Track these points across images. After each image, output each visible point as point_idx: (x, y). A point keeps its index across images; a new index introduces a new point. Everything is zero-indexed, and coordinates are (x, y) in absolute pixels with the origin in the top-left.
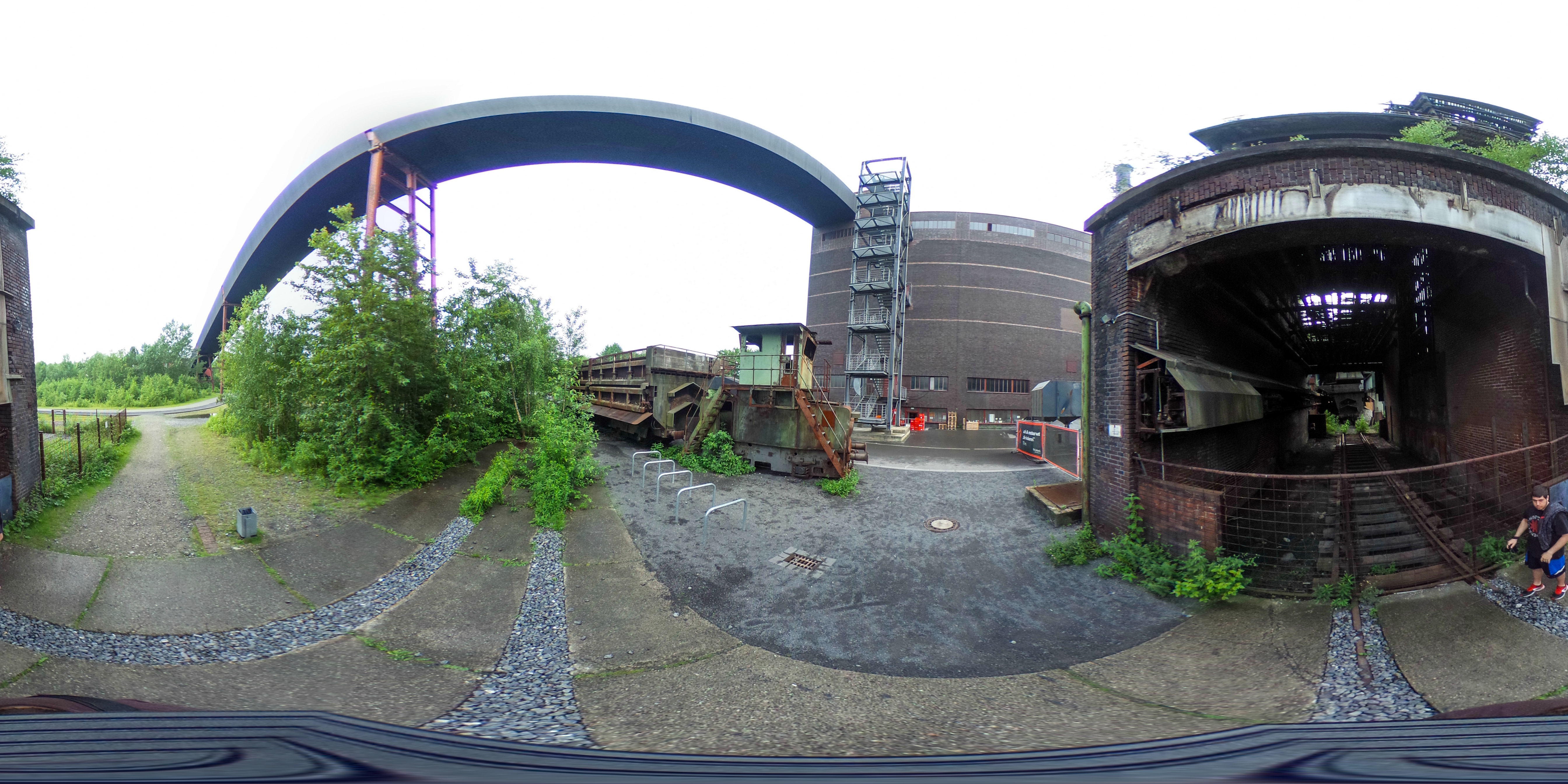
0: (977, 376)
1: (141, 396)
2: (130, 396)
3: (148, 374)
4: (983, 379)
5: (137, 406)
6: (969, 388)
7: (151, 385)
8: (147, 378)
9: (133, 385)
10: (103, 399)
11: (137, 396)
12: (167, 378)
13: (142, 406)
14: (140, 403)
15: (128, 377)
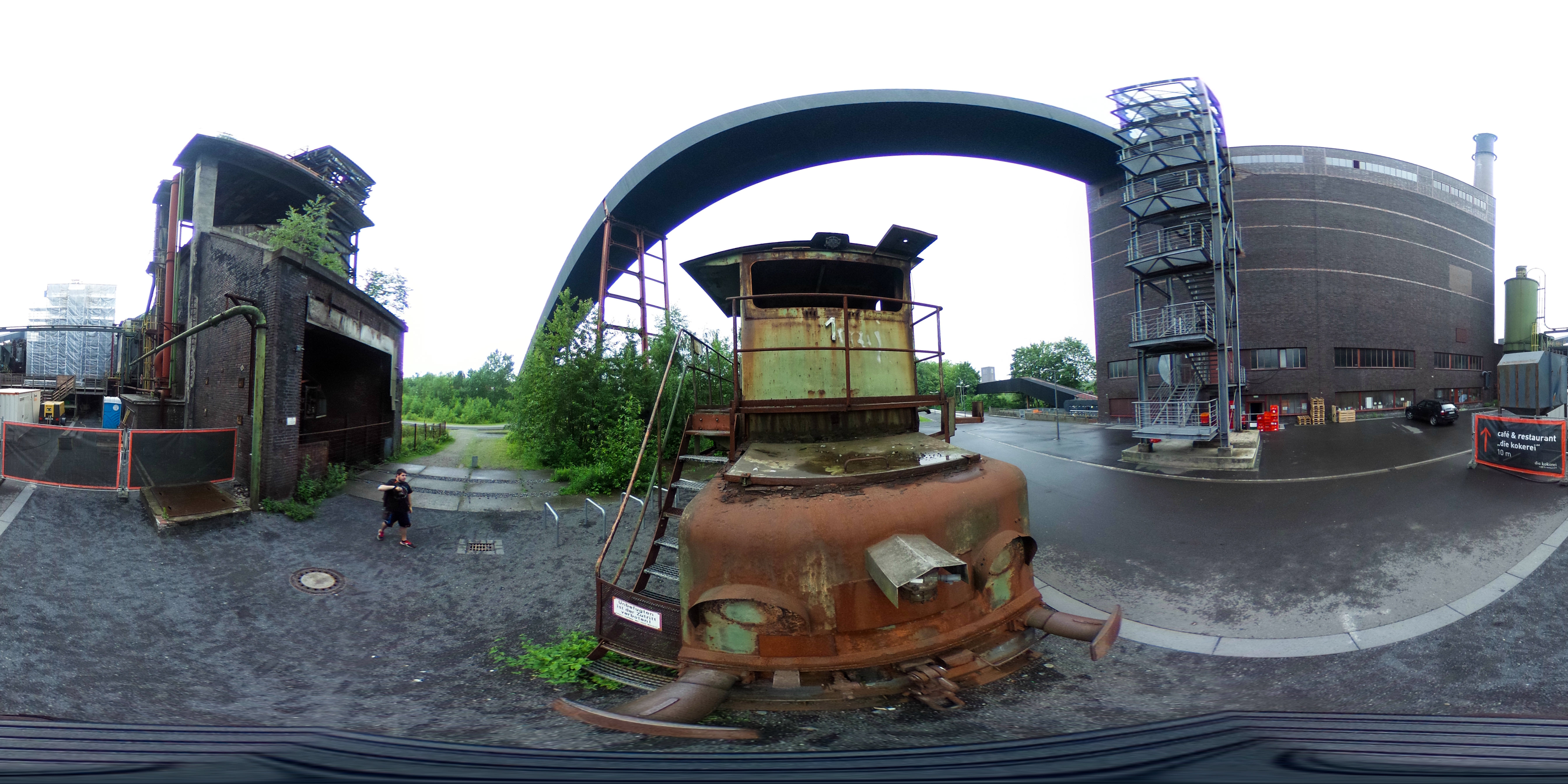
0: (1347, 344)
1: (463, 415)
2: (453, 414)
3: (472, 397)
4: (1355, 349)
5: (458, 423)
6: (1337, 364)
7: (472, 407)
8: (469, 400)
9: (458, 405)
10: (430, 415)
11: (459, 414)
12: (487, 401)
13: (462, 423)
14: (462, 420)
15: (454, 398)
